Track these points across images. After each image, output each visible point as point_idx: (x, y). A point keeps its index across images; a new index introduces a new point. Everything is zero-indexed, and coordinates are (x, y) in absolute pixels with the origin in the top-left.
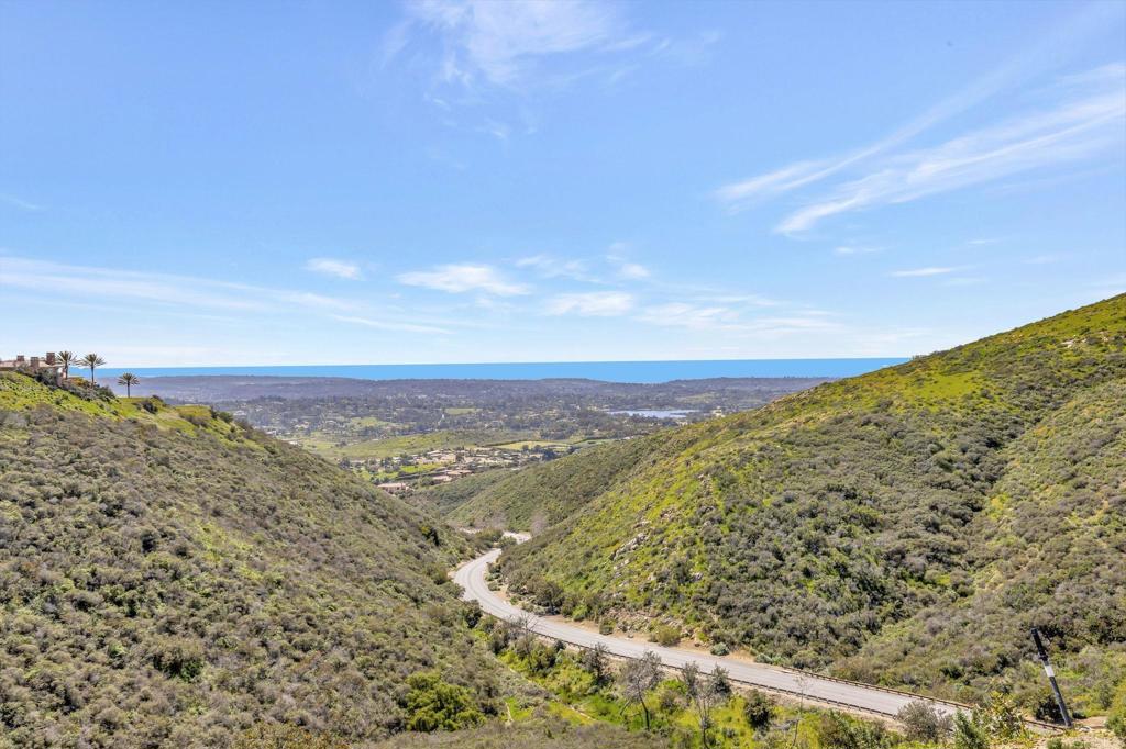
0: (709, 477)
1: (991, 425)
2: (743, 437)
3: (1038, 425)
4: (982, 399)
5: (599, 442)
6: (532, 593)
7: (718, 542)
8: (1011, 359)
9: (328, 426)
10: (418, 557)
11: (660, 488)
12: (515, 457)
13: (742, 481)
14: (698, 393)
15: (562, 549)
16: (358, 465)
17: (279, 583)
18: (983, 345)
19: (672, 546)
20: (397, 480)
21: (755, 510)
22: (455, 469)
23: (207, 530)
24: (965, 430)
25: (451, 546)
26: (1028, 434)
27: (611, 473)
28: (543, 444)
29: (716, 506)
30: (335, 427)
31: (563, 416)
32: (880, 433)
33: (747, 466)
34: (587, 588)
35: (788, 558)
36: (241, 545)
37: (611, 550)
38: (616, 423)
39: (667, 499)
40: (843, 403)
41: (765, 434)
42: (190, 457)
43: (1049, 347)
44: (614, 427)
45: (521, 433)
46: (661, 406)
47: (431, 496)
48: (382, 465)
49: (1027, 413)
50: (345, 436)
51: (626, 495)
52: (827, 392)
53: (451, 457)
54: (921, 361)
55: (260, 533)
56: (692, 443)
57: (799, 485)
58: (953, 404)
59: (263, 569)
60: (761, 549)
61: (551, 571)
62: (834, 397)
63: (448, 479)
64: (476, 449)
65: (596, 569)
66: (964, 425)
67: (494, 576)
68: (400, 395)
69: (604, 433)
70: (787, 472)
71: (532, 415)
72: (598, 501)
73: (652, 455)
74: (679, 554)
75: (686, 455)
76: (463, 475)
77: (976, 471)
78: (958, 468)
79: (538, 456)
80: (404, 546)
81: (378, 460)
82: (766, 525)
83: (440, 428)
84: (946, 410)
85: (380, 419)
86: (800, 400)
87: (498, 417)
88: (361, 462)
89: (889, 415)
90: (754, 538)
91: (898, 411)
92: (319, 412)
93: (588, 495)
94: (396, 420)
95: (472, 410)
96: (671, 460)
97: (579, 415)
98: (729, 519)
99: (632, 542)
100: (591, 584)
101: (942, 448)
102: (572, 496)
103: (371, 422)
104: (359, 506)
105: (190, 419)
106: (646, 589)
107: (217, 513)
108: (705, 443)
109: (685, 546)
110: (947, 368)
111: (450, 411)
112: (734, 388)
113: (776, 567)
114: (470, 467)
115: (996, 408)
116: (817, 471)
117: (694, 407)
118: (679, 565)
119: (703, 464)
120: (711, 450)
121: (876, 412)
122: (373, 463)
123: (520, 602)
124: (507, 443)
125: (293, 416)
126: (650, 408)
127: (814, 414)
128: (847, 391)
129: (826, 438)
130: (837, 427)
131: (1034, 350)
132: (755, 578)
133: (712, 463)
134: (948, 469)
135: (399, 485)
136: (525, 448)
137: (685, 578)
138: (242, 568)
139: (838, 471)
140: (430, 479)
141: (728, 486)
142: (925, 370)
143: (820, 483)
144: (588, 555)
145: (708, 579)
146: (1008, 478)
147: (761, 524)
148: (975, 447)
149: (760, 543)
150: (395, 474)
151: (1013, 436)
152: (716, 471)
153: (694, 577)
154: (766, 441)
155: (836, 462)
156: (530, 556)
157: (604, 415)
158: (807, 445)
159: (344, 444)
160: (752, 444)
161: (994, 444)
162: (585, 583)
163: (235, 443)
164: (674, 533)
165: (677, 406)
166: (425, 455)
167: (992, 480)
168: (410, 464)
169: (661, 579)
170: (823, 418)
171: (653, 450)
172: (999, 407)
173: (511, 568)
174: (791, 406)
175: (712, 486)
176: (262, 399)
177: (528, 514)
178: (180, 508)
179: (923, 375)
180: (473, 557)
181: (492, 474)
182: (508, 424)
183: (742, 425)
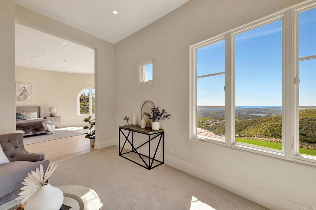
0: (268, 129)
2: (277, 121)
5: (243, 120)
11: (256, 130)
12: (224, 122)
13: (276, 130)
20: (202, 125)
22: (212, 124)
27: (245, 127)
29: (269, 135)
44: (246, 117)
46: (258, 113)
47: (208, 128)
51: (248, 131)
53: (211, 122)
63: (211, 126)
64: (216, 120)
68: (201, 110)
69: (244, 118)
72: (242, 132)
73: (255, 123)
75: (263, 124)
76: (214, 125)
83: (209, 116)
87: (220, 114)
93: (240, 131)
96: (259, 125)
97: (238, 114)
102: (236, 130)
108: (268, 122)
111: (211, 113)
112: (278, 109)
114: (215, 124)
117: (267, 113)
119: (266, 126)
120: (269, 123)
124: (222, 120)
126: (255, 113)
133: (269, 126)
140: (208, 125)
141: (272, 131)
152: (270, 128)
157: (244, 115)
160: (279, 123)
165: (262, 113)
166: (206, 121)
168: (204, 122)
175: (269, 131)
181: (220, 125)
183: (277, 119)
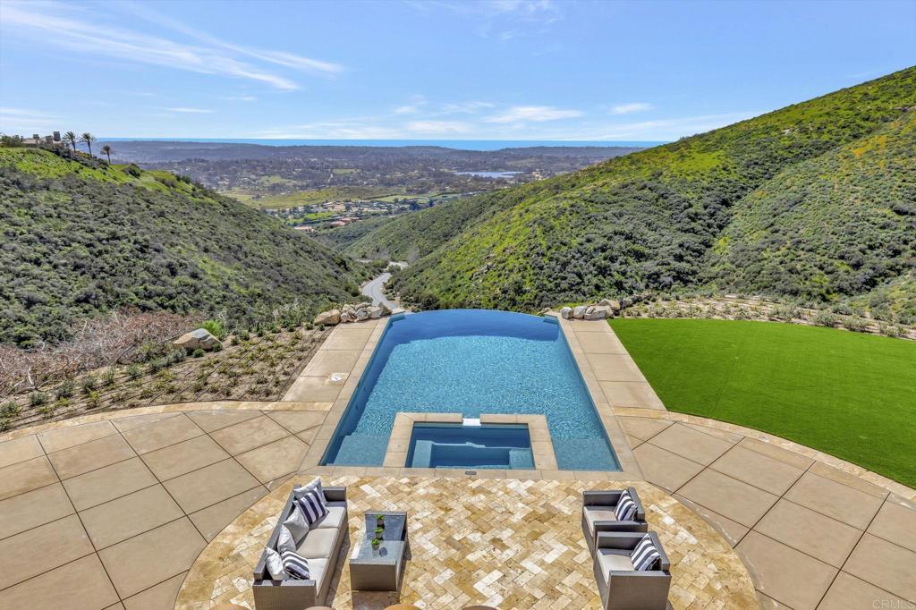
0: (536, 225)
1: (726, 190)
2: (558, 195)
3: (757, 190)
4: (722, 172)
5: (450, 196)
6: (417, 302)
7: (541, 268)
8: (746, 142)
9: (244, 182)
10: (336, 278)
11: (501, 232)
12: (389, 208)
13: (558, 228)
14: (522, 158)
15: (435, 273)
16: (273, 213)
17: (259, 295)
18: (729, 131)
19: (511, 271)
20: (304, 224)
21: (566, 248)
22: (345, 216)
23: (205, 262)
24: (708, 193)
25: (356, 272)
26: (750, 197)
27: (463, 221)
28: (409, 197)
29: (540, 245)
30: (249, 183)
31: (422, 176)
32: (652, 195)
33: (562, 217)
34: (454, 298)
35: (585, 279)
36: (229, 271)
37: (470, 273)
38: (462, 181)
39: (507, 240)
40: (628, 173)
41: (575, 193)
42: (176, 211)
43: (773, 133)
44: (461, 185)
45: (392, 189)
46: (495, 169)
47: (331, 236)
48: (291, 213)
49: (751, 181)
50: (258, 190)
51: (476, 236)
52: (619, 164)
53: (341, 207)
54: (685, 142)
55: (237, 264)
56: (521, 199)
57: (596, 231)
58: (702, 175)
59: (247, 287)
60: (569, 272)
61: (428, 287)
62: (623, 167)
63: (342, 224)
64: (359, 201)
65: (460, 286)
66: (708, 189)
67: (389, 290)
68: (296, 159)
69: (453, 189)
70: (588, 222)
71: (399, 175)
72: (456, 240)
73: (492, 208)
74: (516, 277)
75: (517, 210)
76: (354, 221)
77: (712, 221)
78: (700, 219)
79: (406, 206)
80: (326, 272)
81: (288, 210)
82: (573, 257)
83: (330, 184)
84: (697, 178)
85: (283, 177)
86: (599, 169)
87: (373, 177)
88: (275, 211)
89: (659, 182)
90: (564, 265)
91: (665, 179)
92: (236, 171)
93: (447, 236)
94: (296, 178)
95: (353, 170)
96: (507, 211)
97: (435, 175)
98: (549, 254)
99: (484, 268)
100: (457, 295)
101: (691, 206)
102: (435, 237)
103: (276, 180)
104: (290, 244)
105: (163, 182)
106: (494, 298)
107: (206, 250)
108: (531, 200)
109: (520, 271)
110: (702, 148)
111: (337, 171)
112: (549, 155)
113: (578, 284)
114: (356, 215)
115: (731, 178)
116: (608, 221)
117: (520, 169)
118: (516, 283)
119: (531, 215)
120: (536, 205)
121: (651, 180)
122: (283, 211)
123: (410, 308)
124: (382, 197)
125: (215, 175)
126: (487, 170)
127: (608, 180)
128: (632, 163)
129: (616, 198)
130: (624, 191)
131: (763, 136)
132: (564, 290)
133: (538, 216)
134: (693, 220)
135: (307, 228)
136: (396, 201)
137: (519, 290)
138: (234, 286)
139: (622, 221)
140: (329, 223)
141: (549, 231)
142: (686, 149)
143: (609, 229)
144: (454, 277)
145: (535, 292)
146: (731, 226)
147: (570, 256)
148: (714, 205)
149: (569, 268)
150: (301, 220)
151: (739, 197)
152: (540, 221)
153: (526, 291)
154: (576, 200)
155: (621, 215)
156: (412, 278)
157: (453, 175)
158: (602, 203)
159: (258, 197)
160: (565, 202)
161: (726, 203)
162: (453, 295)
163: (198, 200)
164: (512, 262)
165: (507, 168)
166: (322, 206)
167: (721, 227)
168: (311, 212)
169: (505, 292)
170: (614, 183)
171: (492, 204)
172: (733, 177)
173: (401, 286)
174: (592, 174)
175: (539, 231)
176: (189, 160)
177: (404, 249)
178: (183, 246)
179: (686, 153)
180: (371, 279)
181: (373, 220)
182: (382, 182)
183: (557, 187)
